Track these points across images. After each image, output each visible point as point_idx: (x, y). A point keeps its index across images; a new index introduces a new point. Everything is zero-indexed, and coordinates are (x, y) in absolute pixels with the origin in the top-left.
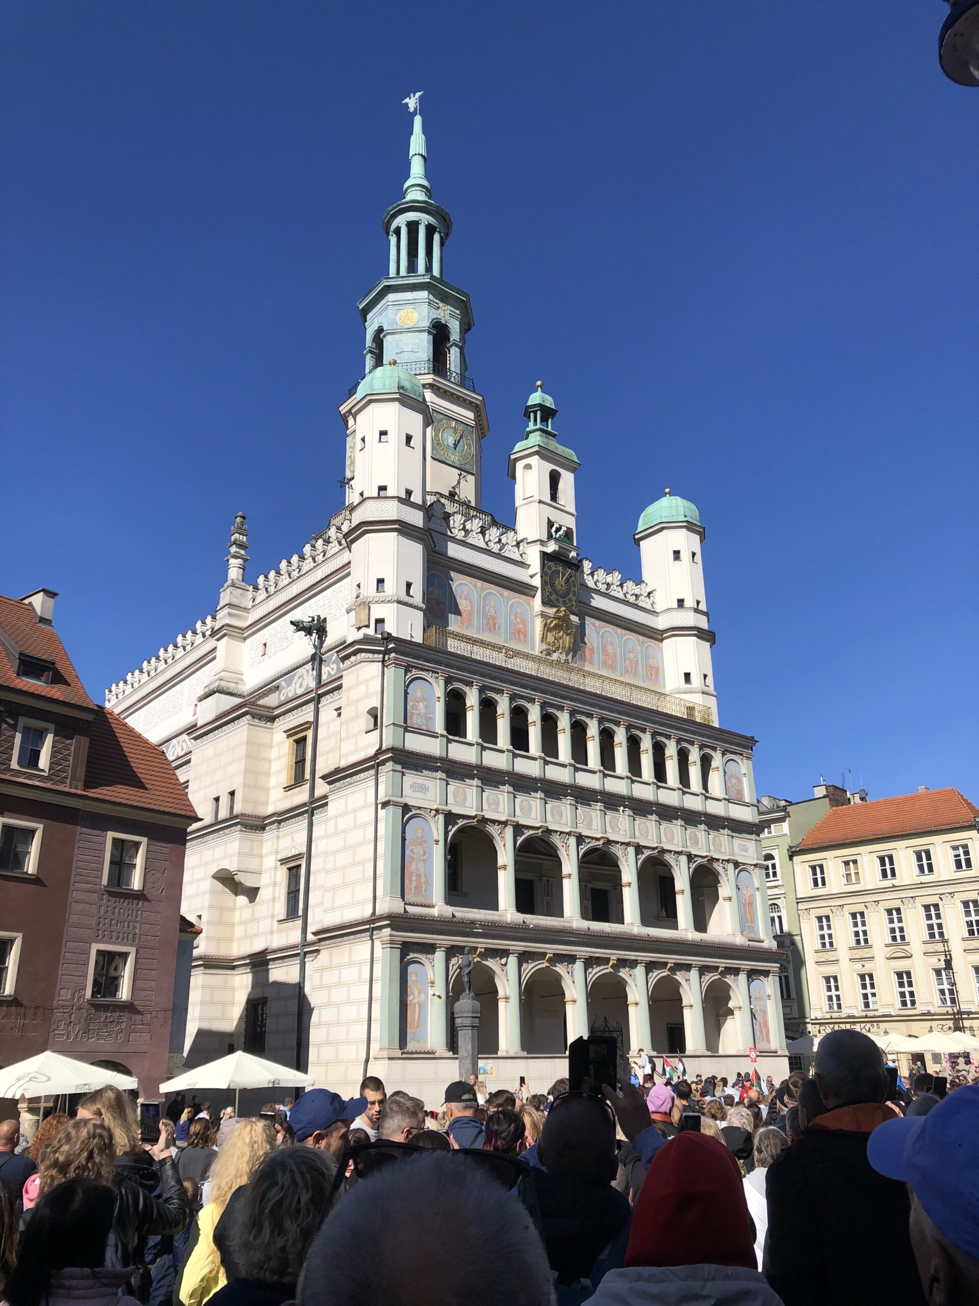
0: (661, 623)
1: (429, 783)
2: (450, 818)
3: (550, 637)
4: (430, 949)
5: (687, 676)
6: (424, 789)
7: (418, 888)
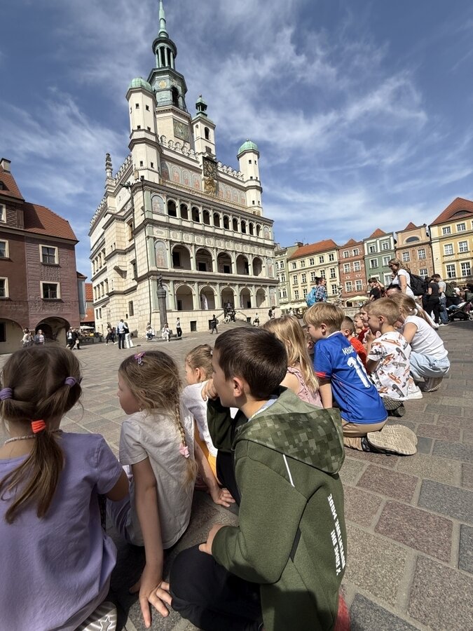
0: (245, 185)
1: (163, 231)
2: (171, 242)
3: (207, 188)
4: (168, 281)
5: (253, 202)
6: (162, 233)
7: (162, 264)
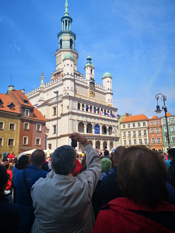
0: (105, 92)
1: (76, 116)
